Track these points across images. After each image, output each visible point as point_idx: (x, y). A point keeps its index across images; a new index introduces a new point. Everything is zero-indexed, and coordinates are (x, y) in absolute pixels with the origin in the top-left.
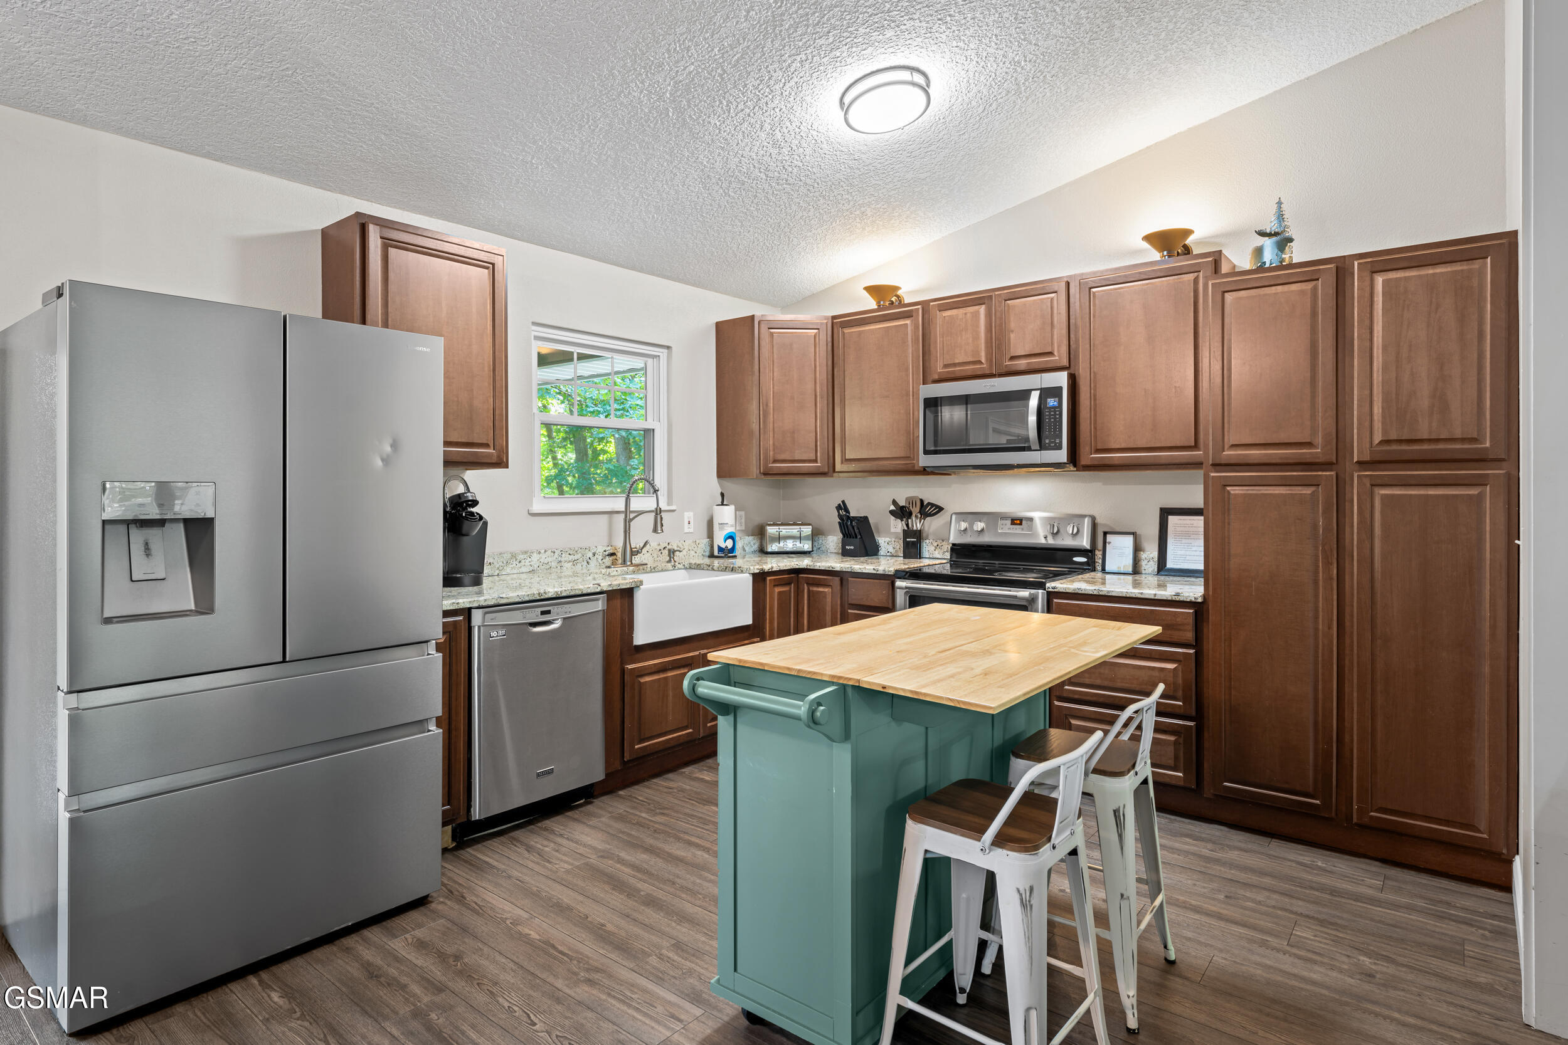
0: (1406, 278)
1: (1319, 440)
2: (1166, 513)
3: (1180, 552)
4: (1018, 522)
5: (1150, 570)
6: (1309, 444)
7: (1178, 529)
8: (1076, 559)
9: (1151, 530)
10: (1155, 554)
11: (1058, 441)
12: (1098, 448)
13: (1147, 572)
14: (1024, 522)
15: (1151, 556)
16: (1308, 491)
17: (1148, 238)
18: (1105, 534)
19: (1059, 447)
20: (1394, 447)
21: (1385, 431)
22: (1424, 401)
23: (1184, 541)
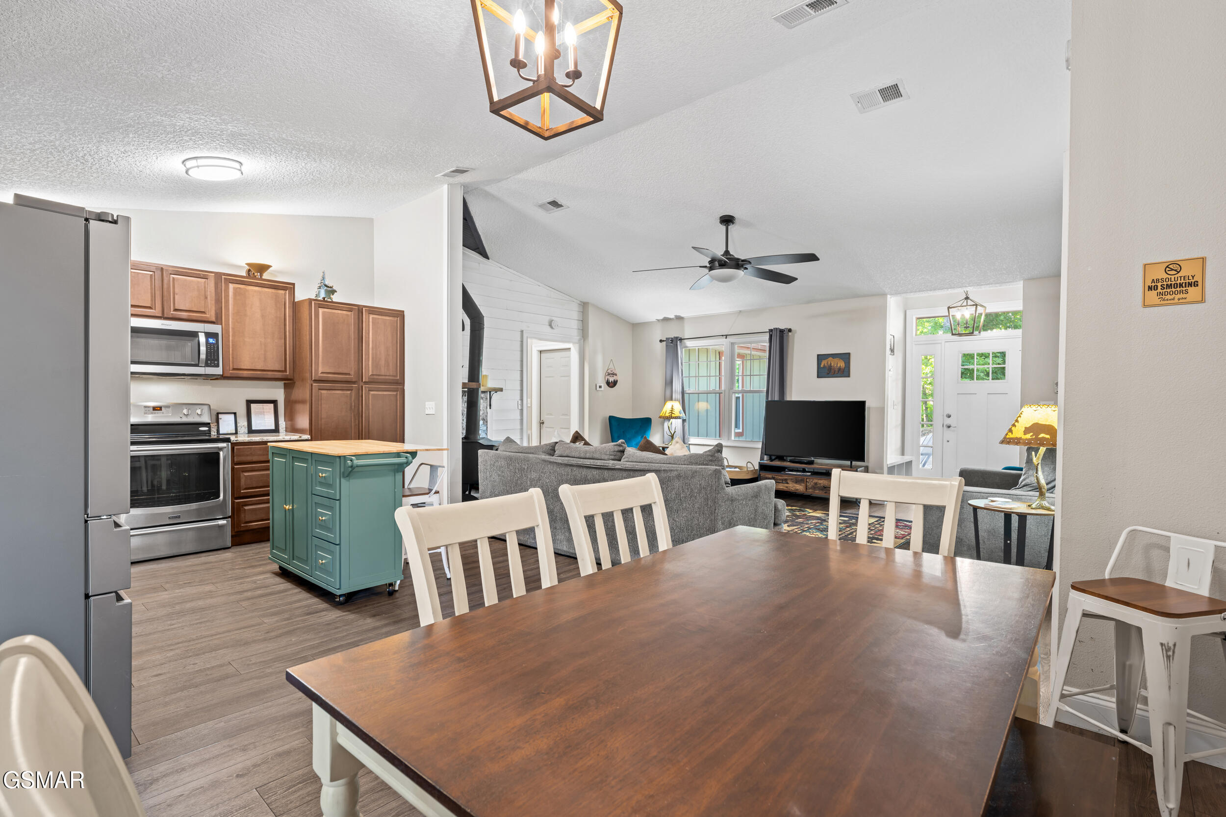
0: (378, 318)
1: (352, 373)
2: (249, 402)
3: (259, 422)
4: (159, 409)
5: (242, 432)
6: (349, 374)
7: (257, 410)
8: (201, 429)
9: (242, 411)
10: (246, 424)
11: (216, 362)
12: (235, 368)
13: (240, 433)
14: (163, 409)
15: (243, 424)
16: (349, 392)
17: (246, 264)
18: (218, 414)
19: (218, 366)
20: (375, 377)
21: (372, 372)
22: (383, 362)
23: (260, 416)
